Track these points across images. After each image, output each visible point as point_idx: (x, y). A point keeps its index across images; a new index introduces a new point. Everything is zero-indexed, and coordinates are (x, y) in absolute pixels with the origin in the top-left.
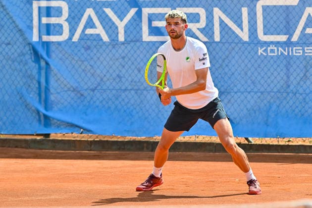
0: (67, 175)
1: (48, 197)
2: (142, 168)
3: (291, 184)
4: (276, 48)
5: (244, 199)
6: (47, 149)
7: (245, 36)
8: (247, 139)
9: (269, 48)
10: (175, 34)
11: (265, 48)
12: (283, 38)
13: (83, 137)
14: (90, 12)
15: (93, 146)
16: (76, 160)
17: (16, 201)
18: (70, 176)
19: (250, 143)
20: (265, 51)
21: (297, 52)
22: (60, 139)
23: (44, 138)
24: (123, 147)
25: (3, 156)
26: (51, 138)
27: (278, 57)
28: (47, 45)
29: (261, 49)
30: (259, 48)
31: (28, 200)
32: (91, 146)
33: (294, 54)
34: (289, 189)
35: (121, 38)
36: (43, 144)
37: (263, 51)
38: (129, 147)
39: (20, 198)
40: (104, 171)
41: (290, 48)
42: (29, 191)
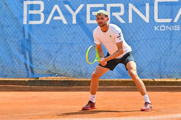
1: (38, 113)
4: (165, 26)
6: (37, 86)
7: (147, 19)
9: (161, 27)
10: (102, 24)
11: (158, 26)
12: (169, 20)
13: (58, 79)
15: (64, 84)
16: (54, 92)
17: (20, 116)
18: (51, 101)
19: (154, 81)
21: (177, 28)
22: (45, 80)
24: (81, 84)
25: (12, 90)
26: (39, 80)
29: (156, 27)
30: (155, 27)
31: (27, 115)
32: (62, 84)
33: (175, 30)
34: (177, 107)
36: (35, 83)
37: (157, 28)
38: (85, 84)
39: (22, 114)
40: (70, 98)
41: (173, 26)
42: (27, 110)
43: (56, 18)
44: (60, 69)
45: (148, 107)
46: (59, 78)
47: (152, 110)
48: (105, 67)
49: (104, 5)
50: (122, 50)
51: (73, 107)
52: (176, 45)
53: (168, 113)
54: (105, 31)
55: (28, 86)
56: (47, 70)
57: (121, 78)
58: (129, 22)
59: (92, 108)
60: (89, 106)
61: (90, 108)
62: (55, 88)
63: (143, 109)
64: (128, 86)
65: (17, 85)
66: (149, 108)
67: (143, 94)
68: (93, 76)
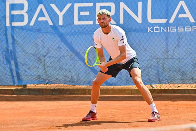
0: (38, 111)
1: (27, 125)
2: (85, 106)
3: (180, 114)
4: (159, 28)
5: (150, 124)
6: (25, 95)
7: (139, 20)
9: (154, 28)
10: (104, 25)
11: (152, 27)
12: (164, 21)
13: (47, 87)
14: (41, 6)
15: (54, 92)
16: (43, 102)
17: (6, 128)
18: (40, 111)
19: (153, 89)
22: (33, 88)
23: (23, 88)
24: (73, 93)
26: (27, 88)
27: (160, 33)
29: (149, 28)
30: (148, 28)
31: (14, 128)
32: (53, 92)
33: (171, 31)
34: (179, 117)
35: (61, 23)
36: (22, 92)
37: (151, 29)
38: (77, 92)
39: (9, 127)
40: (61, 108)
41: (168, 27)
42: (14, 121)
43: (41, 19)
44: (51, 74)
45: (156, 116)
46: (49, 86)
47: (160, 120)
48: (106, 73)
49: (93, 5)
50: (125, 54)
51: (64, 118)
52: (173, 48)
53: (169, 124)
54: (106, 33)
55: (15, 95)
56: (36, 76)
57: (114, 85)
58: (120, 23)
59: (93, 118)
60: (90, 116)
61: (91, 119)
62: (44, 97)
63: (151, 120)
64: (125, 94)
65: (3, 94)
66: (157, 118)
67: (150, 103)
68: (94, 83)
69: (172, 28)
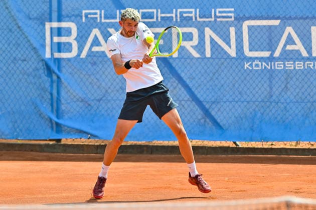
1: (60, 195)
2: (142, 169)
3: (273, 183)
4: (260, 63)
6: (59, 153)
8: (235, 143)
9: (254, 63)
11: (250, 63)
12: (266, 54)
14: (96, 32)
15: (99, 150)
17: (31, 198)
18: (79, 176)
19: (237, 147)
20: (251, 65)
22: (70, 143)
23: (56, 143)
24: (126, 151)
26: (62, 143)
27: (262, 71)
28: (58, 61)
29: (247, 63)
30: (245, 63)
32: (97, 150)
33: (276, 68)
34: (272, 187)
36: (55, 148)
37: (249, 65)
38: (131, 150)
39: (35, 196)
41: (273, 63)
42: (43, 189)
43: (95, 49)
46: (92, 142)
58: (207, 56)
69: (278, 64)
